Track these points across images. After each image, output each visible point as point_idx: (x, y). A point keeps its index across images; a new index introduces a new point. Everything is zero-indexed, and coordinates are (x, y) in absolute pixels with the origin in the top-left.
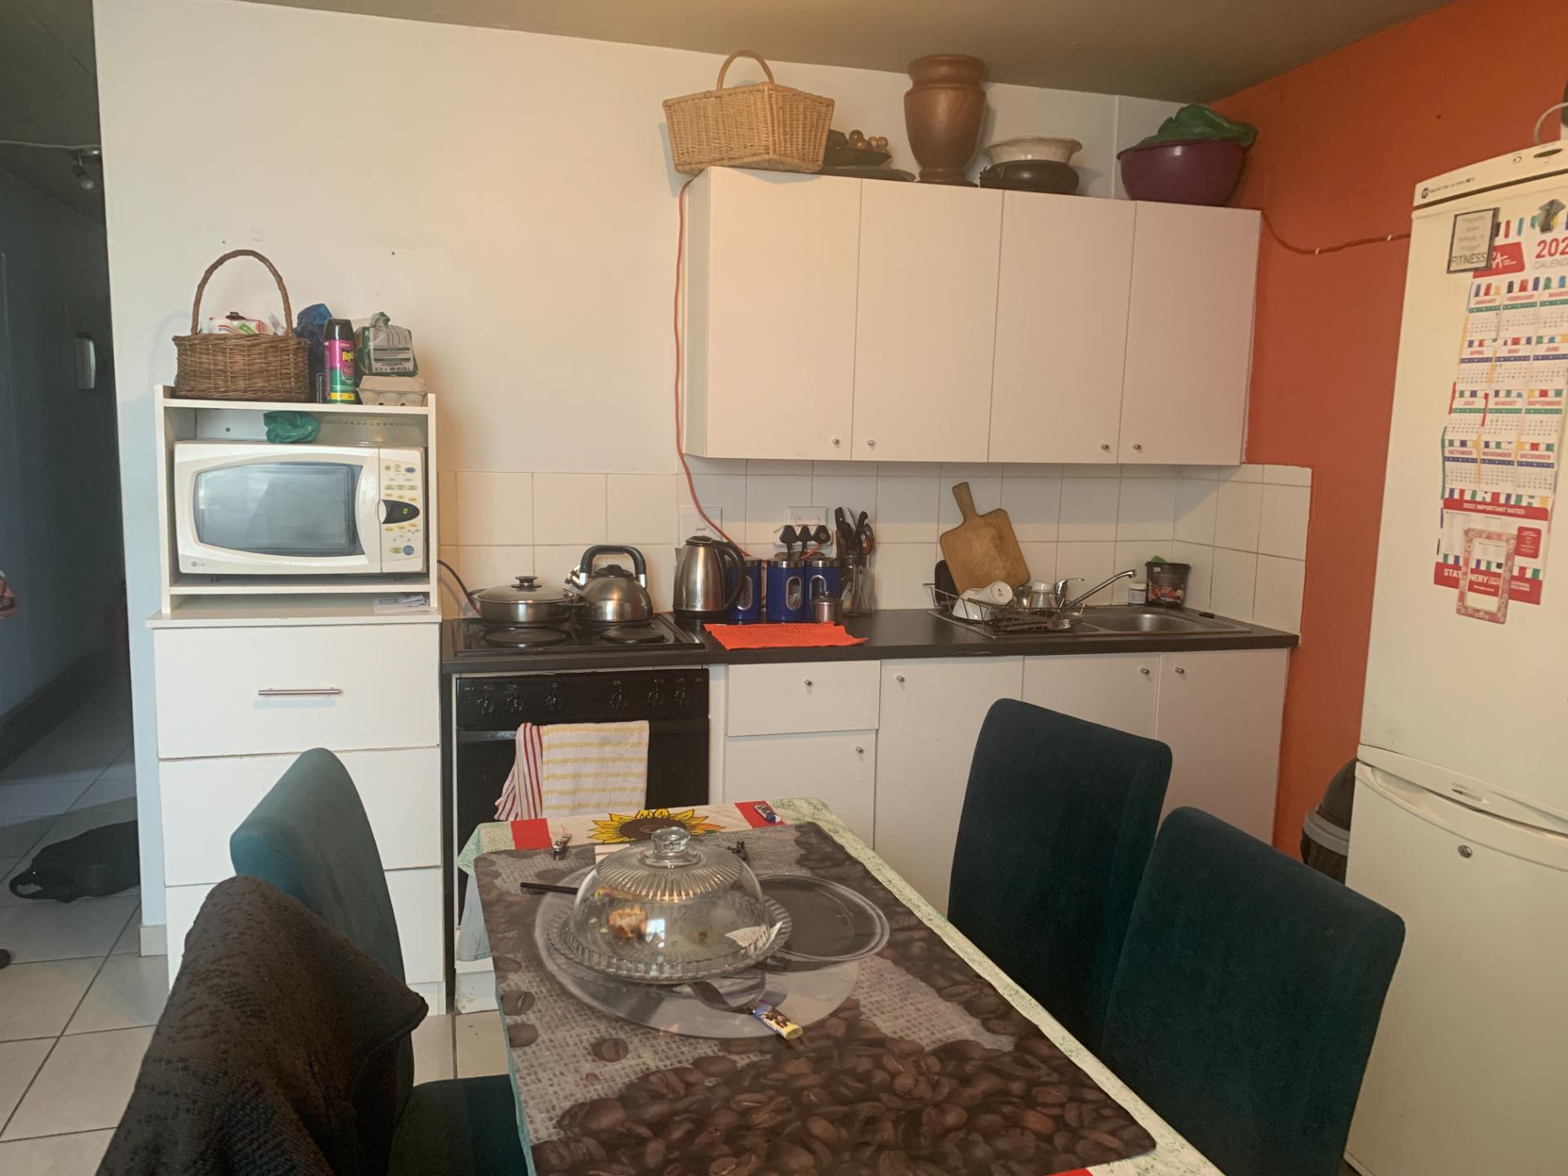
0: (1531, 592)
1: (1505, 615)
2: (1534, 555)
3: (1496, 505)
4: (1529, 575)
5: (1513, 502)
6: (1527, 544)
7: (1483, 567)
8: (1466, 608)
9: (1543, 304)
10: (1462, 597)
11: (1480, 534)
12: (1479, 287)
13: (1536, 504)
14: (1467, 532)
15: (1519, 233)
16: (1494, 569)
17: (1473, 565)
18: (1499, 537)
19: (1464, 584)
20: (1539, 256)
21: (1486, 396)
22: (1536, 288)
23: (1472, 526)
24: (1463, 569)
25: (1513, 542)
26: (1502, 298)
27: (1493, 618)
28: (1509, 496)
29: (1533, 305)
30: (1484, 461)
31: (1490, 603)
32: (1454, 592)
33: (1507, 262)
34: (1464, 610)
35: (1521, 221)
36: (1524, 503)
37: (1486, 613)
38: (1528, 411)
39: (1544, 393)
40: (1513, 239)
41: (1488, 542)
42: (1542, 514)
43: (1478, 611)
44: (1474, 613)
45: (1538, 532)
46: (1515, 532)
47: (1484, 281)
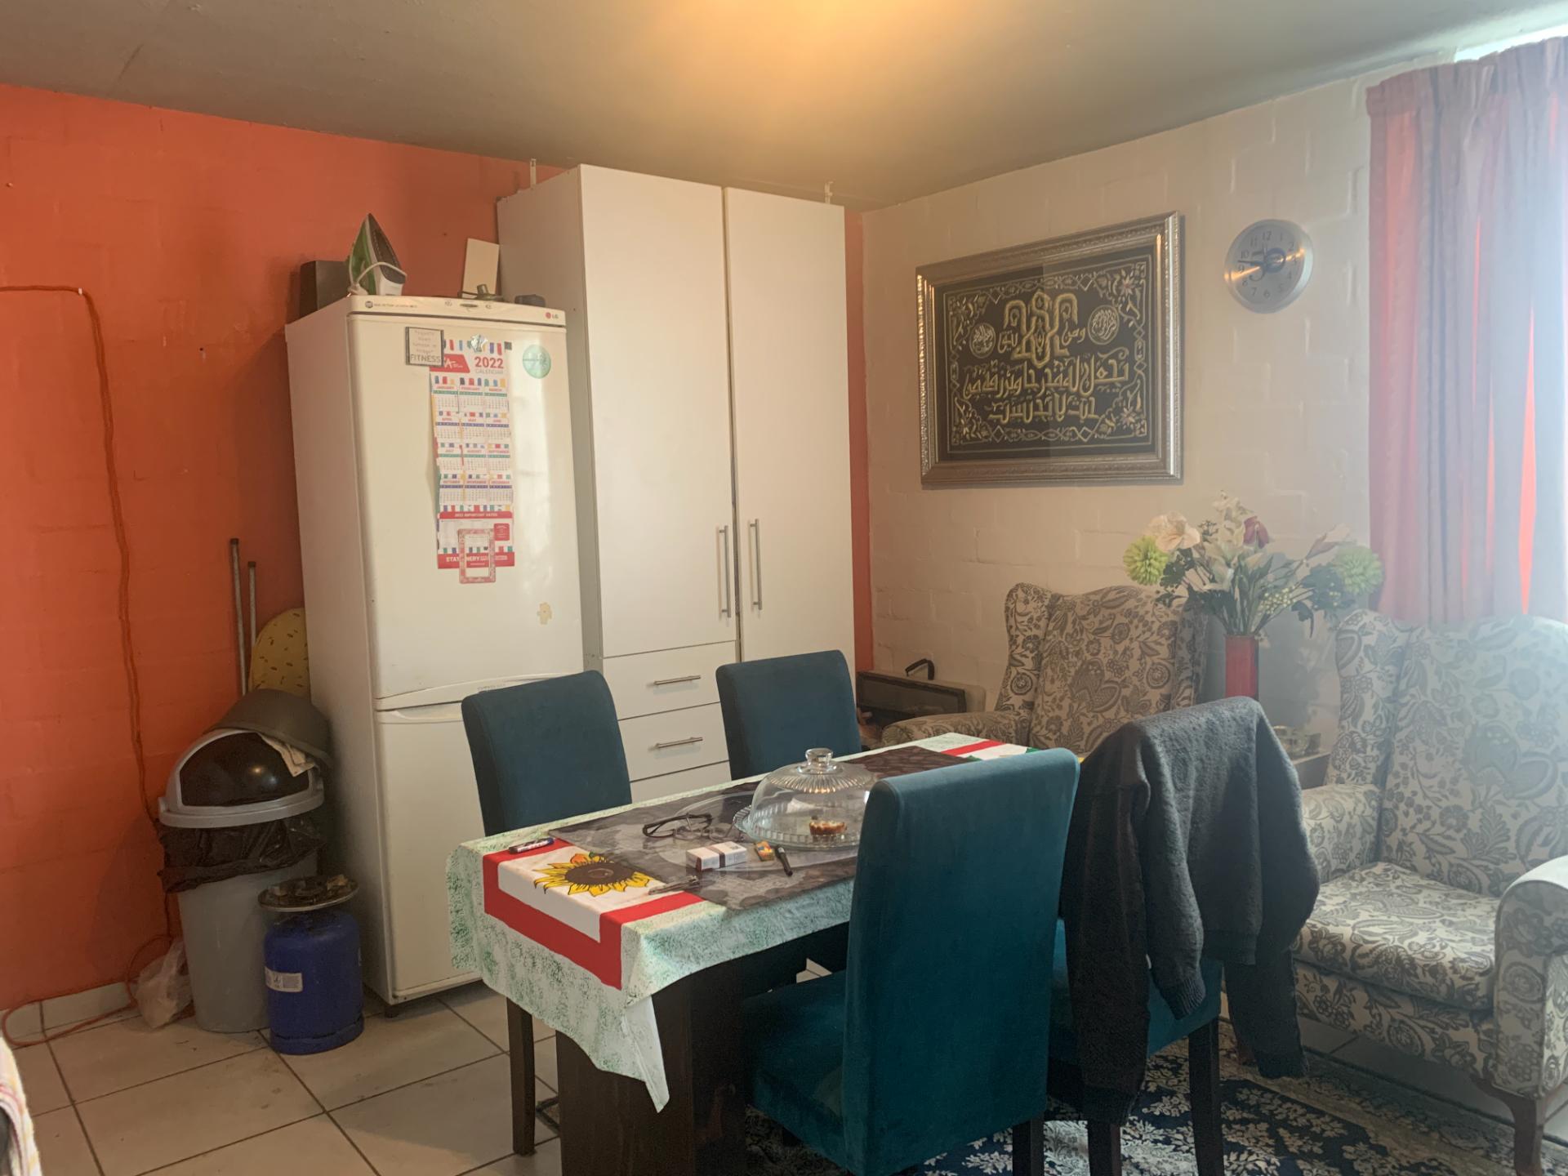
0: (509, 560)
1: (495, 577)
2: (507, 538)
3: (477, 513)
4: (506, 550)
5: (488, 509)
6: (502, 532)
7: (475, 551)
8: (467, 578)
9: (487, 394)
10: (463, 573)
11: (469, 531)
12: (437, 378)
13: (503, 509)
14: (459, 532)
15: (461, 348)
16: (482, 551)
17: (467, 551)
18: (482, 531)
19: (463, 564)
20: (477, 365)
21: (461, 447)
22: (480, 383)
23: (462, 527)
24: (461, 555)
25: (492, 534)
26: (457, 386)
27: (487, 580)
28: (485, 507)
29: (480, 394)
30: (467, 487)
31: (483, 572)
32: (456, 572)
33: (455, 366)
34: (465, 580)
35: (461, 342)
36: (496, 509)
37: (482, 578)
38: (490, 456)
39: (498, 446)
40: (457, 351)
41: (475, 536)
42: (509, 515)
43: (476, 578)
44: (474, 580)
45: (507, 526)
46: (492, 527)
47: (441, 375)
